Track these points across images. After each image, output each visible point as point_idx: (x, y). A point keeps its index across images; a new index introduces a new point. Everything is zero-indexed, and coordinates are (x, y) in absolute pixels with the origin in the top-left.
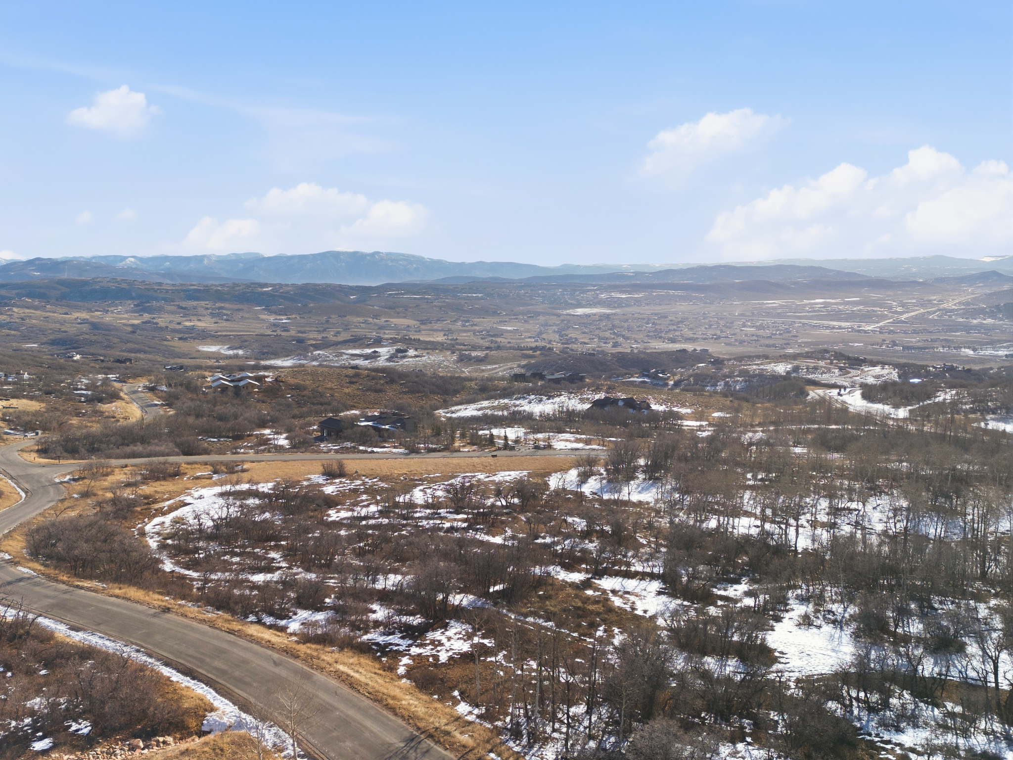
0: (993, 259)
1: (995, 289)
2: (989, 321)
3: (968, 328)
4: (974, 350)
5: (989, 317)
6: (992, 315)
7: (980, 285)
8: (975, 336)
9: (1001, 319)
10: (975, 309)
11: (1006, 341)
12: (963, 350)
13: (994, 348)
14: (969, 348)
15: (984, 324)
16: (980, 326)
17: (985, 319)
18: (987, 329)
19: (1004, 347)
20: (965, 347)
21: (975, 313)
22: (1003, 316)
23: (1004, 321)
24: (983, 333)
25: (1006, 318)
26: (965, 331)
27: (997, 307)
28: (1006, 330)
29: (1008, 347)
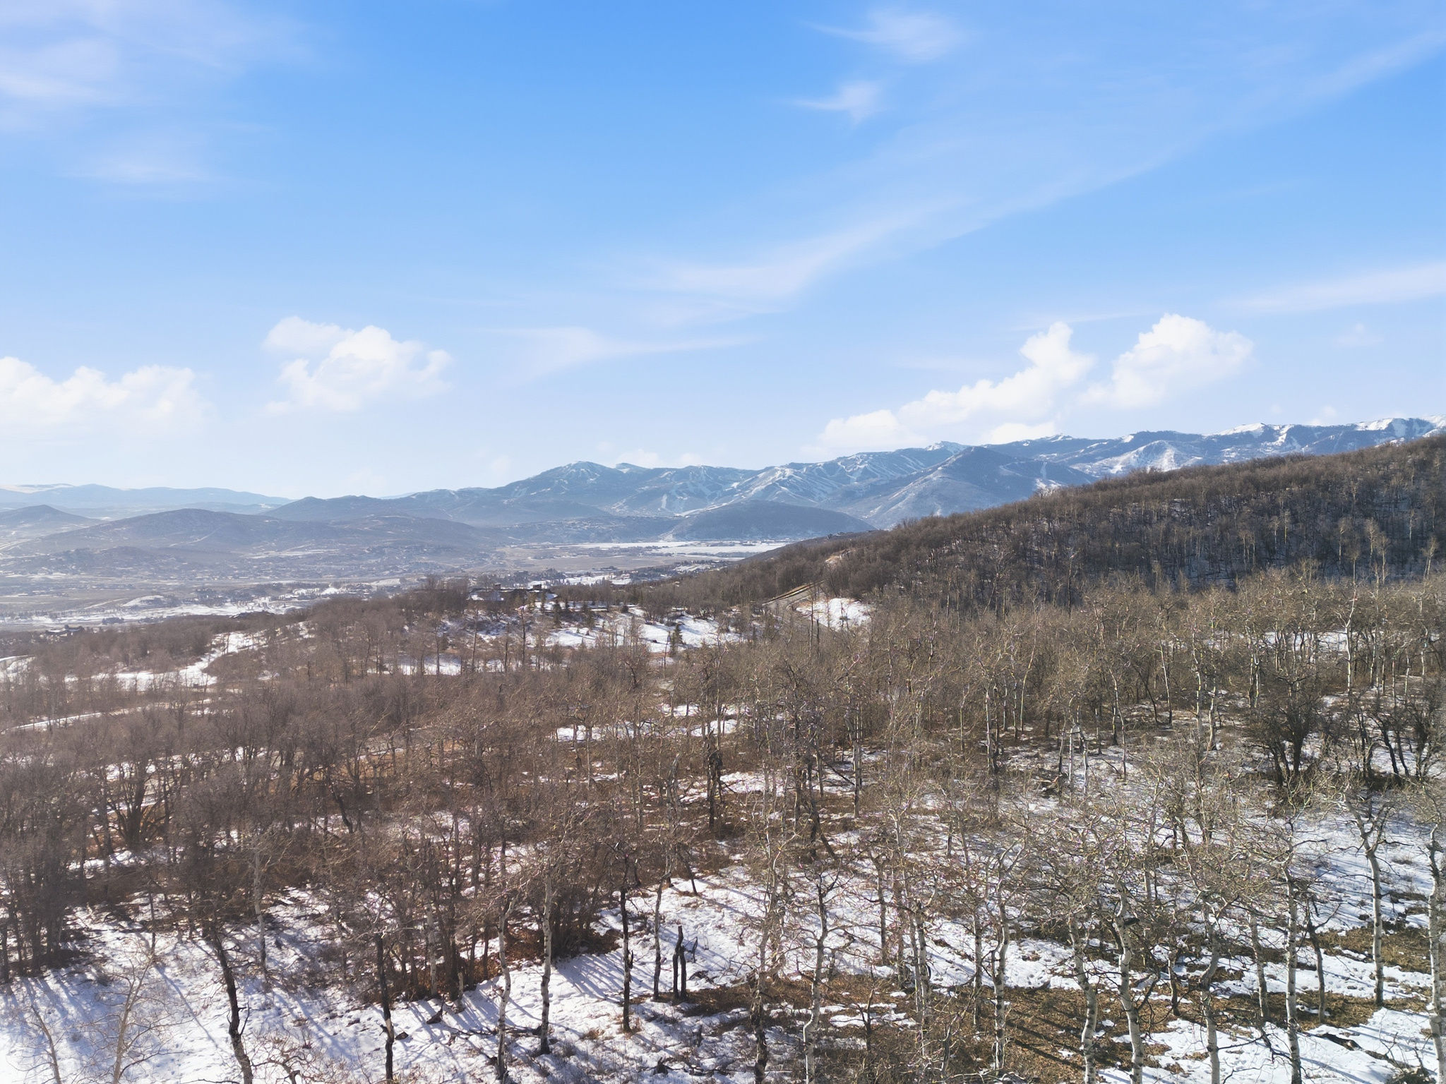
0: (36, 490)
1: (51, 532)
2: (57, 576)
3: (30, 588)
4: (53, 617)
5: (56, 570)
6: (60, 566)
7: (26, 526)
8: (42, 598)
9: (74, 572)
10: (33, 558)
11: (97, 601)
12: (35, 618)
13: (83, 612)
14: (44, 614)
15: (52, 580)
16: (45, 585)
17: (51, 573)
18: (59, 588)
19: (98, 610)
20: (37, 614)
21: (35, 565)
22: (77, 567)
23: (79, 574)
24: (53, 593)
25: (82, 570)
26: (26, 591)
27: (67, 554)
28: (85, 587)
29: (101, 610)
